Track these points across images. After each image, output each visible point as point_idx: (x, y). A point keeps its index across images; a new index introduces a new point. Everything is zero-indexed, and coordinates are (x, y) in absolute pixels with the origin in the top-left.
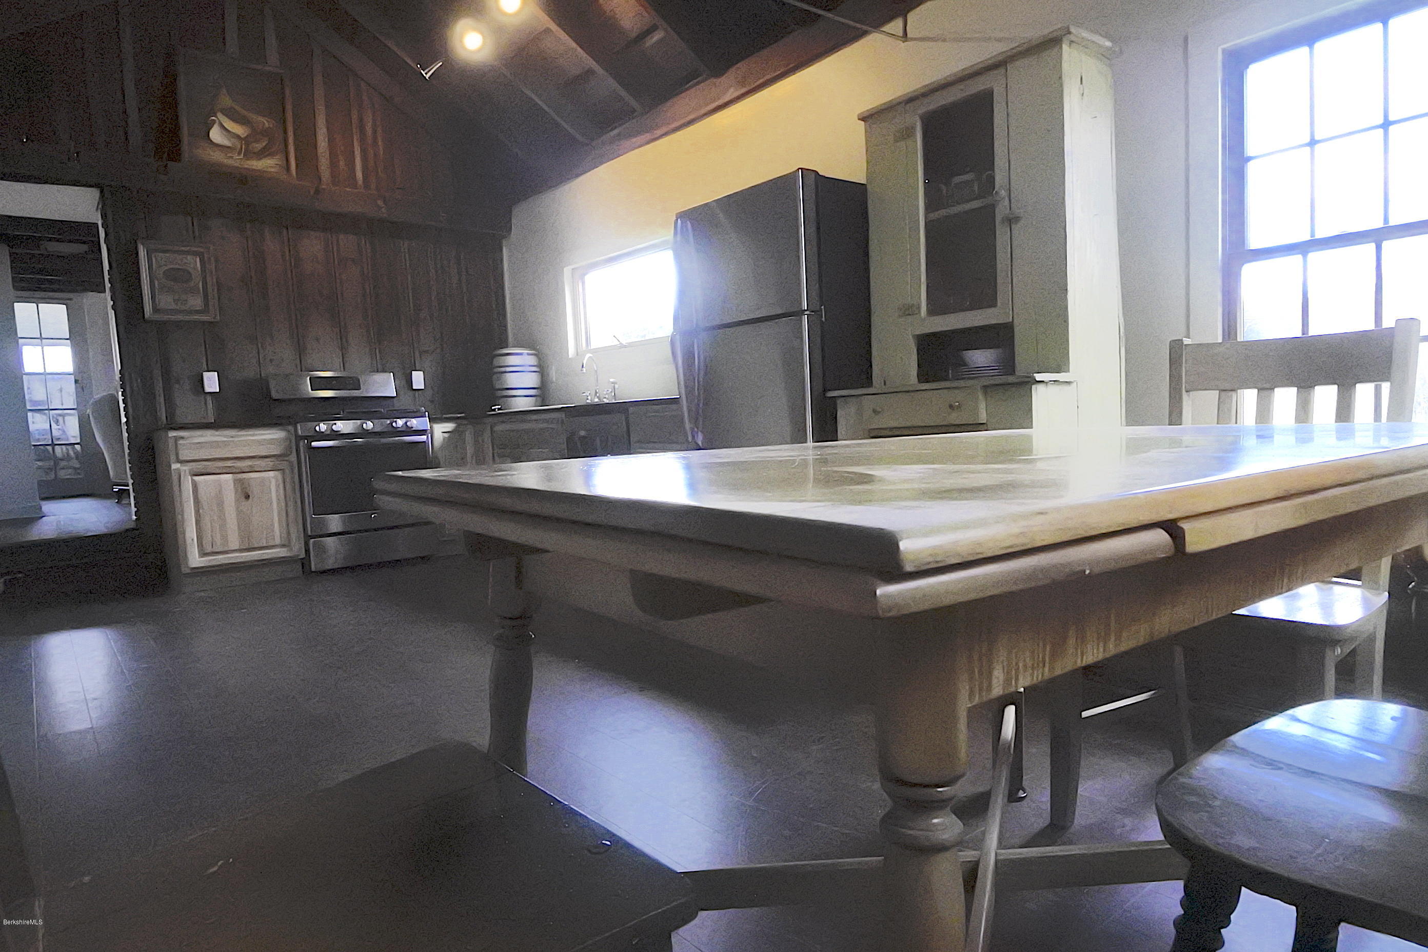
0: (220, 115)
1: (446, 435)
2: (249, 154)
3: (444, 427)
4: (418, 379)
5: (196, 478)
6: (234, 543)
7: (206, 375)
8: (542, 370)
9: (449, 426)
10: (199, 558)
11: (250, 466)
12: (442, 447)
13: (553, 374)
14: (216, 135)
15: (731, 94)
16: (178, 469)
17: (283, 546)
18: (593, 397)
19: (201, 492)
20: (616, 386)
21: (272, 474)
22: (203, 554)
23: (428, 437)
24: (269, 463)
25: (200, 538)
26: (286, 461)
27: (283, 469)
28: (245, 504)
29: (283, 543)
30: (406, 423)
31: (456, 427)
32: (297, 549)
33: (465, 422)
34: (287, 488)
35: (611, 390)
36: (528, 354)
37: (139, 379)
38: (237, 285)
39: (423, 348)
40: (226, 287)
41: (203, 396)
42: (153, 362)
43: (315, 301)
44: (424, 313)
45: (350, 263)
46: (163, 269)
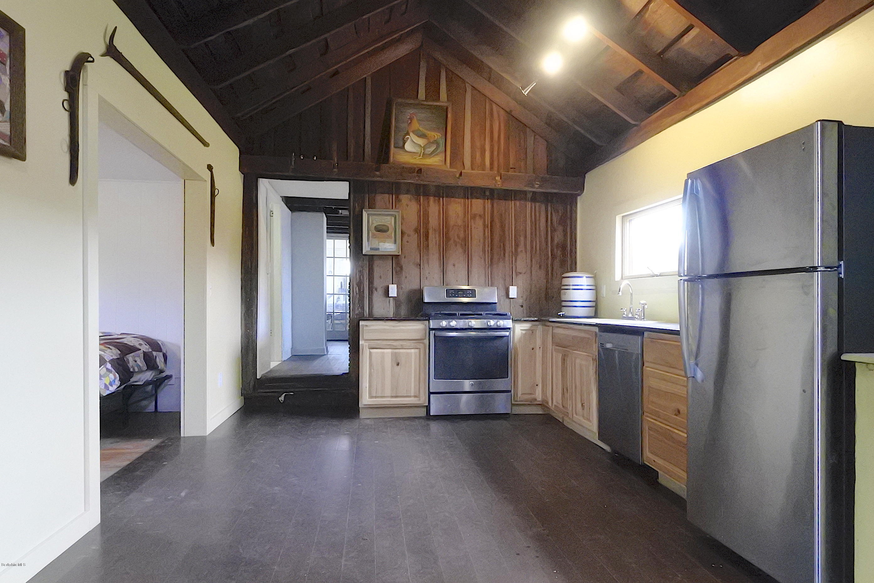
0: (411, 134)
1: (524, 332)
2: (425, 155)
3: (522, 326)
4: (513, 292)
5: (372, 351)
6: (388, 392)
7: (391, 286)
8: (596, 289)
9: (526, 326)
10: (369, 398)
11: (401, 345)
12: (520, 340)
13: (604, 292)
14: (408, 146)
15: (759, 67)
16: (363, 344)
17: (415, 396)
18: (628, 313)
19: (373, 359)
20: (646, 306)
21: (413, 351)
22: (371, 397)
23: (510, 333)
24: (412, 344)
25: (370, 386)
26: (422, 343)
27: (420, 349)
28: (397, 368)
29: (415, 395)
30: (497, 323)
31: (531, 327)
32: (423, 400)
33: (537, 323)
34: (421, 361)
35: (641, 309)
36: (587, 277)
37: (357, 288)
38: (412, 233)
39: (518, 270)
40: (406, 235)
41: (388, 299)
42: (365, 278)
43: (455, 241)
44: (521, 248)
45: (477, 218)
46: (375, 225)
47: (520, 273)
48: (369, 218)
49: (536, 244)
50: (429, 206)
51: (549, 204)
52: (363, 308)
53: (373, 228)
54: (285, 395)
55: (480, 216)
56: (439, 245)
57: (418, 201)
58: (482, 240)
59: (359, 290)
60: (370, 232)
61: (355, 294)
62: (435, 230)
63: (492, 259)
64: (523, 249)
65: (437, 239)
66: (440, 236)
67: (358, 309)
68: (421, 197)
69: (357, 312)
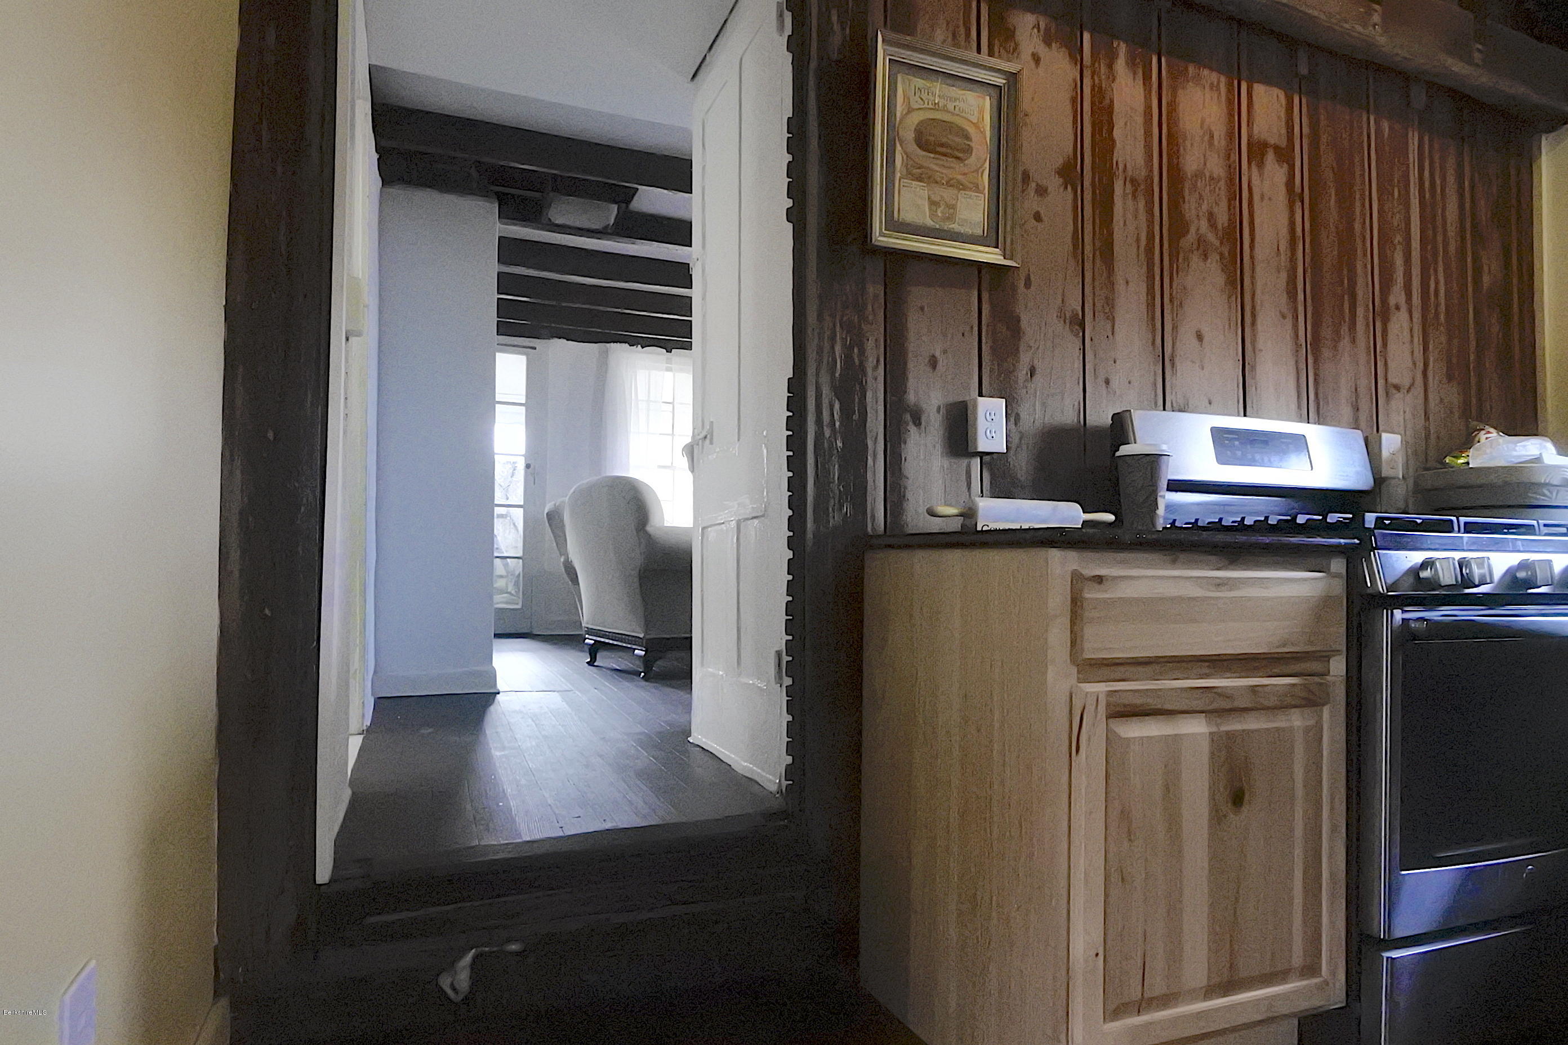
7: (981, 404)
37: (837, 406)
38: (1054, 183)
39: (1393, 379)
40: (1034, 185)
41: (964, 462)
42: (871, 362)
43: (1201, 240)
44: (1397, 296)
45: (1270, 157)
46: (916, 118)
47: (1397, 388)
48: (896, 83)
49: (1437, 283)
50: (1112, 77)
51: (1466, 148)
52: (858, 494)
53: (908, 134)
54: (475, 958)
55: (1277, 148)
56: (1149, 250)
57: (1076, 53)
58: (1284, 245)
59: (846, 413)
60: (898, 148)
61: (827, 432)
62: (1134, 181)
63: (1317, 325)
64: (1402, 299)
65: (1143, 217)
66: (1150, 212)
67: (841, 506)
68: (1086, 36)
69: (835, 519)
